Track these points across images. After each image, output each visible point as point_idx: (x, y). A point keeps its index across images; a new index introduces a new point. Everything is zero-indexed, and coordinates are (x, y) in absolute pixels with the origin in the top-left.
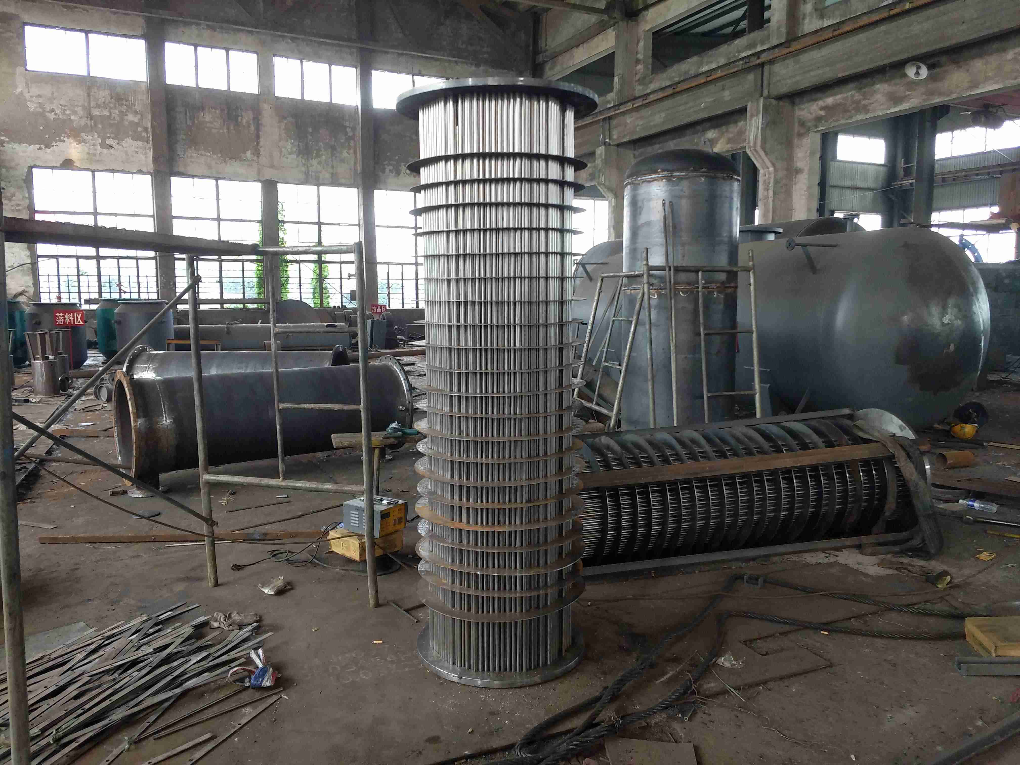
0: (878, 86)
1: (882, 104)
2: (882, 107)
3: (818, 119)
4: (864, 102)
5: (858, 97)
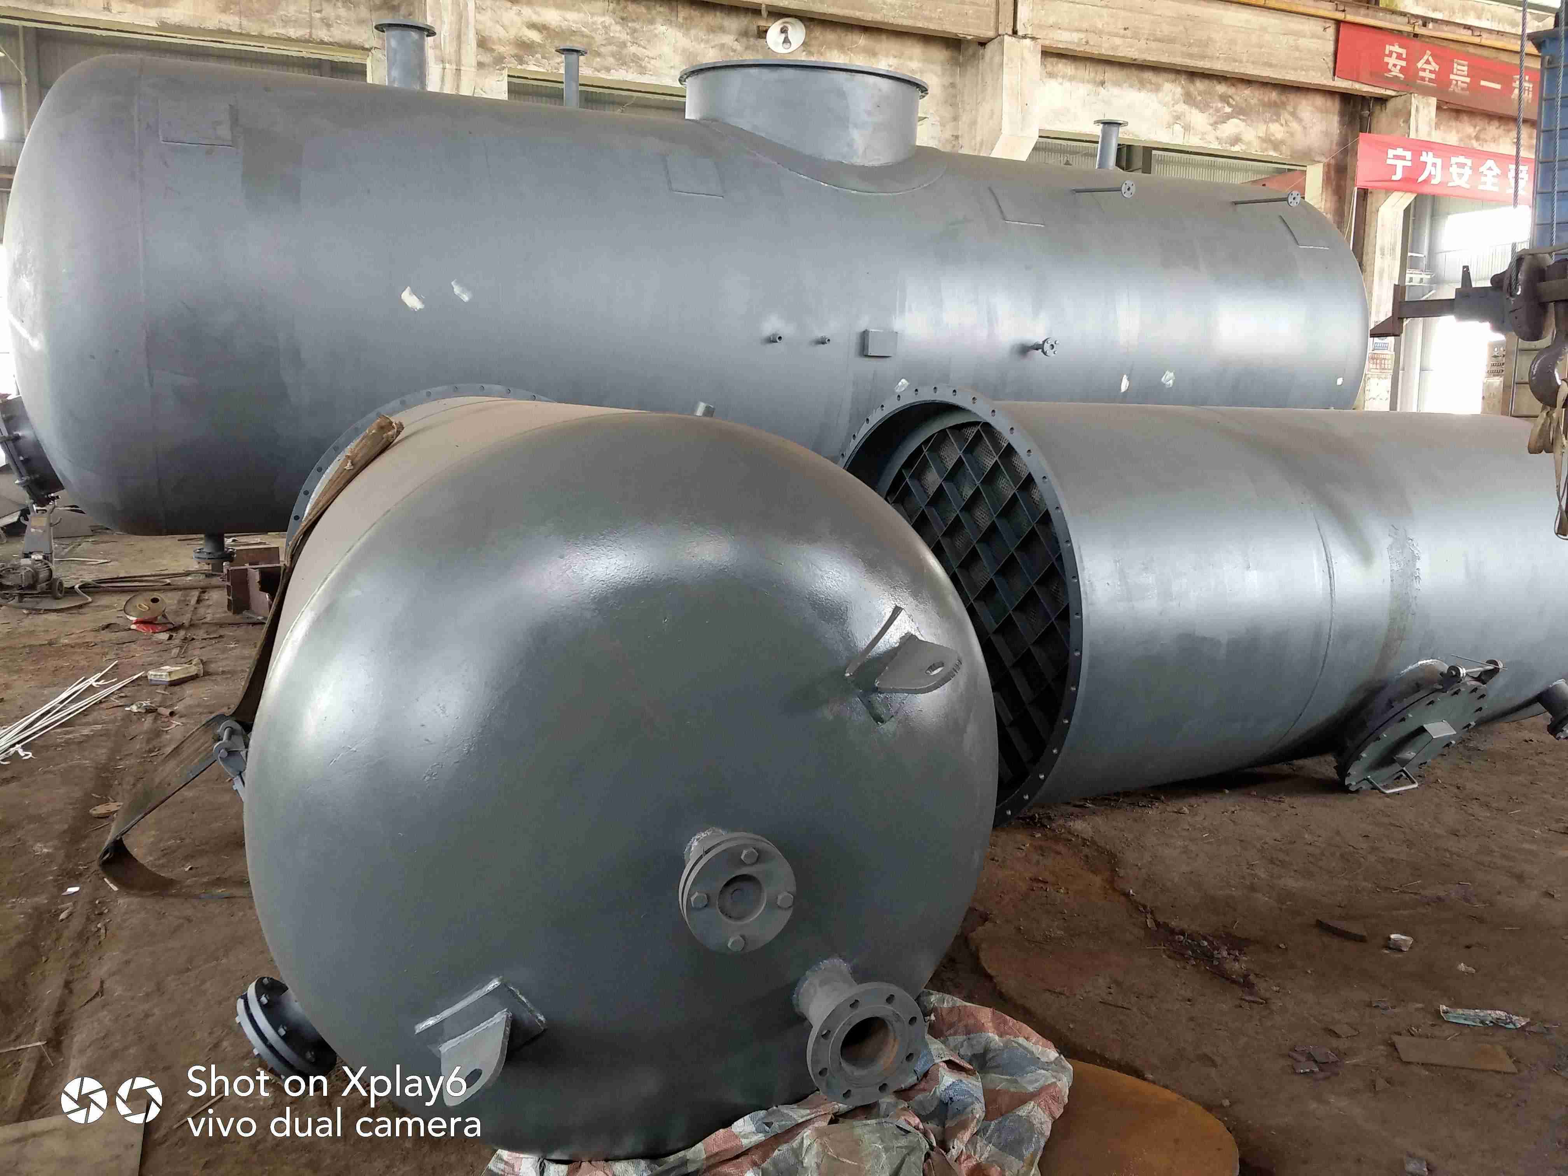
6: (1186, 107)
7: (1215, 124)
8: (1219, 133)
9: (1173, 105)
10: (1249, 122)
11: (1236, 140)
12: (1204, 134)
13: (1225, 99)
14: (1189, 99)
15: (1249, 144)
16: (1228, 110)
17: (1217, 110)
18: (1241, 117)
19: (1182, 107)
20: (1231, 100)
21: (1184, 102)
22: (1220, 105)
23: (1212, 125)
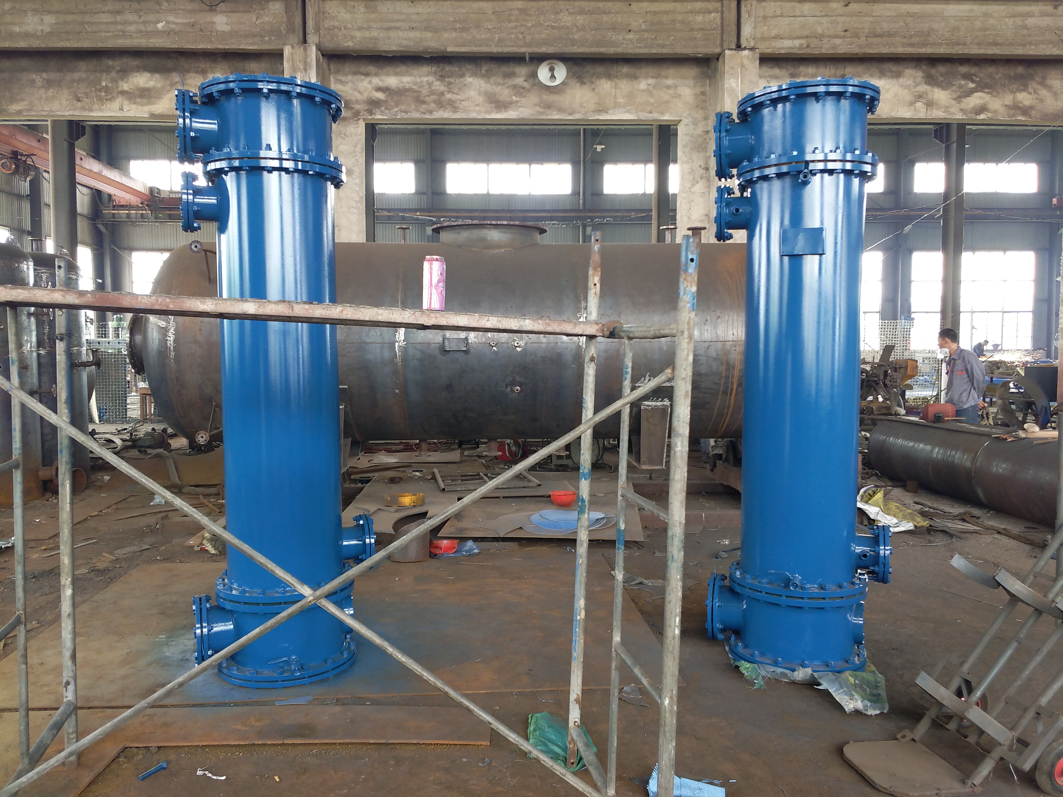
0: (469, 80)
1: (477, 105)
2: (477, 108)
3: (374, 104)
4: (449, 96)
5: (439, 86)
6: (928, 87)
7: (958, 99)
8: (963, 106)
9: (915, 87)
10: (995, 93)
11: (982, 109)
12: (947, 107)
13: (967, 77)
14: (930, 80)
15: (995, 112)
16: (972, 85)
17: (960, 87)
18: (986, 90)
19: (924, 88)
20: (974, 77)
21: (926, 83)
22: (963, 82)
23: (955, 99)
